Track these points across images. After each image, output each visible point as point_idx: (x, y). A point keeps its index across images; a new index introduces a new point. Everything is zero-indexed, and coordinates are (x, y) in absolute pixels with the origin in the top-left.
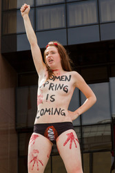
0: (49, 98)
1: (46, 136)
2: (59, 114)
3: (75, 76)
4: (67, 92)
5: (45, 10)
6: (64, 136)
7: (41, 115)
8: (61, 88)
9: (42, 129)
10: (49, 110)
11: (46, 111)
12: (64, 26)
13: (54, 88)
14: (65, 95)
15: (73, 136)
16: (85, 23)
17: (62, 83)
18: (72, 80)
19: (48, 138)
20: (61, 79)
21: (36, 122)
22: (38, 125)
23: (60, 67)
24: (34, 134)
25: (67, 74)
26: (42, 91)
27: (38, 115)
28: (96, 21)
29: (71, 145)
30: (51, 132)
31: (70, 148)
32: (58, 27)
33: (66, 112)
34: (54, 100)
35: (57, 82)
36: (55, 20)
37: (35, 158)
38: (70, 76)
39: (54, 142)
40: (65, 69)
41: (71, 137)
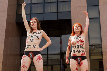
0: (31, 41)
1: (29, 57)
2: (35, 47)
3: (42, 32)
4: (38, 38)
5: (35, 5)
6: (36, 57)
7: (27, 47)
8: (36, 37)
9: (28, 53)
10: (31, 46)
11: (30, 46)
12: (43, 12)
13: (33, 37)
14: (38, 40)
15: (40, 57)
16: (52, 12)
17: (37, 35)
19: (30, 57)
20: (36, 33)
21: (25, 50)
22: (26, 52)
24: (24, 55)
27: (26, 47)
28: (56, 11)
29: (39, 61)
30: (31, 55)
31: (39, 62)
32: (40, 12)
33: (38, 47)
34: (33, 41)
35: (35, 34)
37: (24, 65)
38: (40, 32)
40: (39, 29)
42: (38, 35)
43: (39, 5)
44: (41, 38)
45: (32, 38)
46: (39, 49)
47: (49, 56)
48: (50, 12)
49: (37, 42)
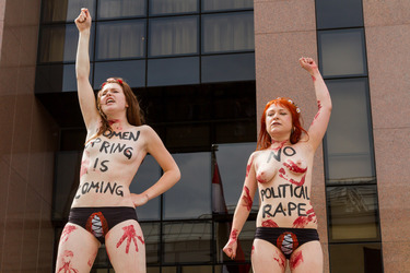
0: (99, 166)
1: (89, 229)
2: (112, 192)
3: (146, 132)
4: (129, 157)
7: (84, 193)
8: (120, 151)
10: (97, 185)
11: (93, 186)
12: (142, 55)
13: (109, 149)
15: (133, 231)
16: (177, 52)
17: (122, 142)
18: (141, 140)
19: (92, 232)
20: (122, 136)
21: (75, 204)
22: (76, 209)
23: (122, 117)
24: (69, 224)
25: (134, 130)
26: (88, 153)
27: (79, 192)
28: (195, 50)
29: (128, 246)
30: (96, 221)
31: (127, 252)
33: (126, 190)
34: (106, 169)
35: (116, 141)
36: (127, 45)
37: (67, 265)
38: (139, 133)
39: (101, 240)
41: (130, 232)
42: (129, 143)
43: (126, 26)
44: (138, 155)
45: (103, 156)
46: (130, 201)
47: (167, 228)
48: (170, 53)
49: (123, 172)
